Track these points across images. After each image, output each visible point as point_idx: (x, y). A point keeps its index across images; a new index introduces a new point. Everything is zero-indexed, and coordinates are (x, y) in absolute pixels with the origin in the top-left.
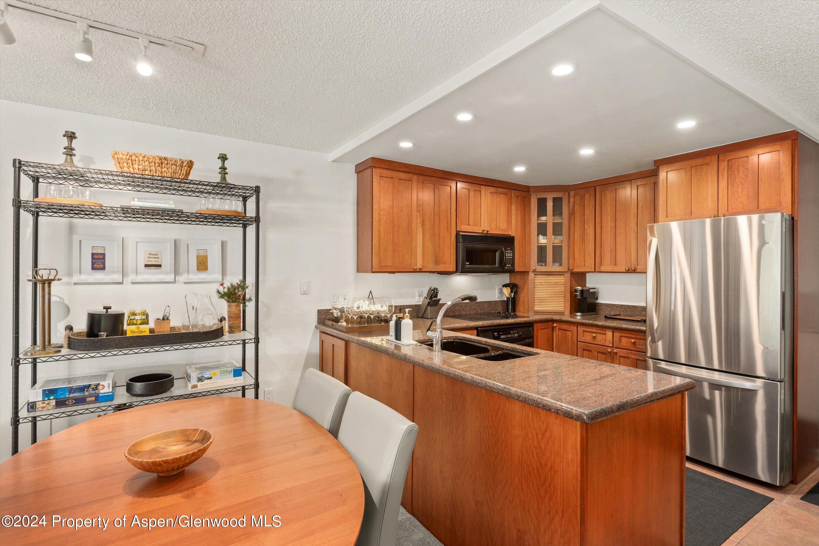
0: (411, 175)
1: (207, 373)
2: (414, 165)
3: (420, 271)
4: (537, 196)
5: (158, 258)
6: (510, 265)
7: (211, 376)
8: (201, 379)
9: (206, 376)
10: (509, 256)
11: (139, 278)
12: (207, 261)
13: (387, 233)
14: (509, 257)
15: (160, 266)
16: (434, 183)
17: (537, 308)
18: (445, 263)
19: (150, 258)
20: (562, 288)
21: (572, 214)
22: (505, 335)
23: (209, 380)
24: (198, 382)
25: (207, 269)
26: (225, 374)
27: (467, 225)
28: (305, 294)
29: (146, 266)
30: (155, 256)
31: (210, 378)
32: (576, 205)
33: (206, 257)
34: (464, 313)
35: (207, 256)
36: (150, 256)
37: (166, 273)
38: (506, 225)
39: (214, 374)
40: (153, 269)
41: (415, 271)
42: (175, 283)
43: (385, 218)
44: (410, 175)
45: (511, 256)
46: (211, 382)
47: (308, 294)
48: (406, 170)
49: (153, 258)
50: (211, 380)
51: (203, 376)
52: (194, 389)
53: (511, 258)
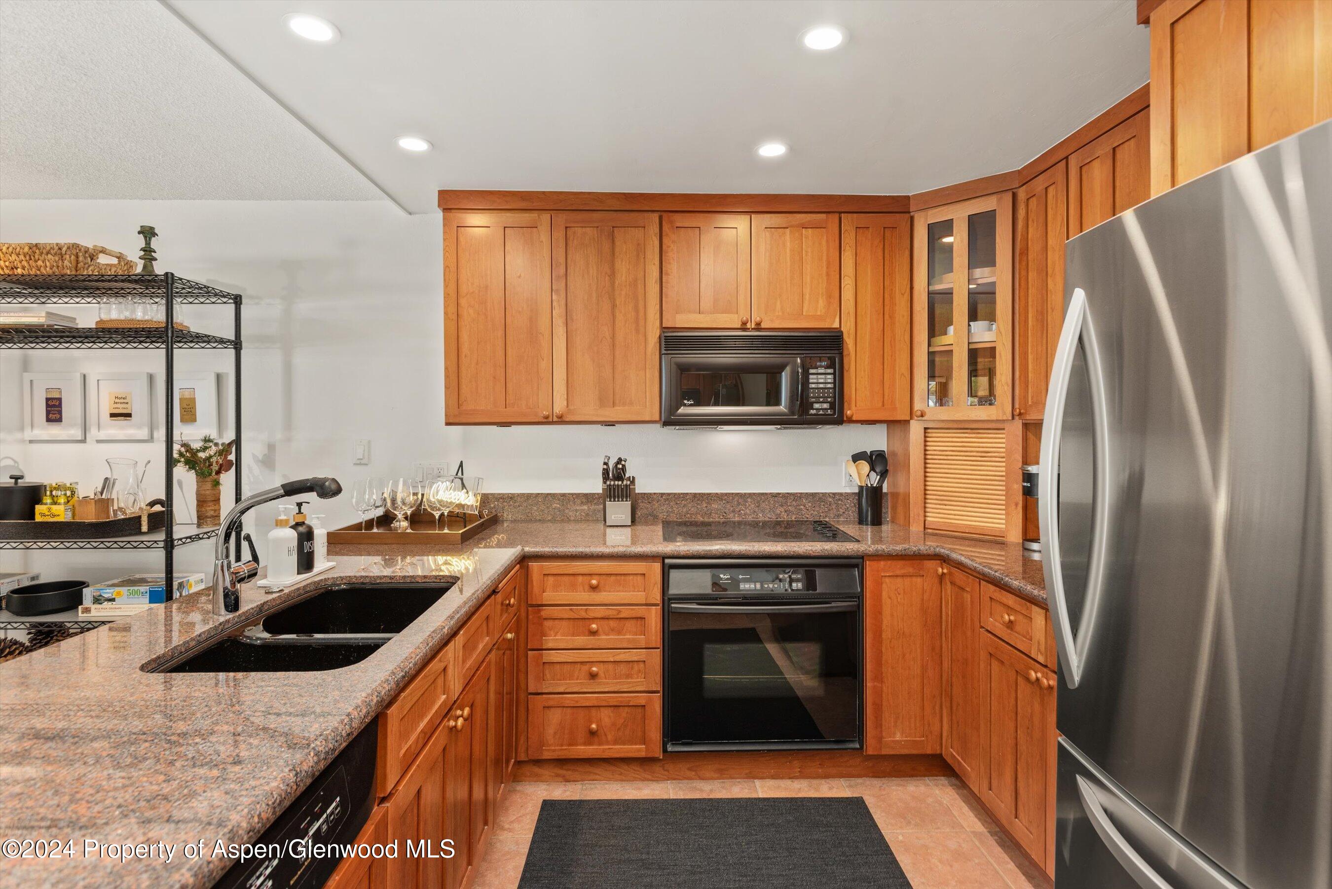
0: (534, 215)
1: (108, 591)
2: (544, 193)
3: (561, 420)
4: (926, 219)
5: (127, 403)
6: (826, 406)
7: (114, 597)
8: (98, 600)
9: (106, 596)
10: (822, 381)
11: (102, 435)
12: (194, 407)
13: (478, 343)
14: (821, 386)
15: (129, 415)
16: (596, 225)
17: (933, 518)
18: (631, 403)
19: (116, 403)
20: (1001, 468)
21: (1019, 255)
22: (755, 582)
23: (110, 603)
24: (94, 603)
25: (195, 420)
26: (136, 596)
27: (694, 312)
28: (360, 464)
29: (113, 415)
30: (122, 401)
31: (113, 600)
32: (1030, 226)
33: (193, 400)
34: (737, 519)
35: (195, 398)
36: (117, 400)
37: (139, 427)
38: (821, 303)
39: (118, 593)
40: (121, 422)
41: (547, 421)
42: (153, 442)
43: (471, 311)
44: (532, 215)
45: (829, 381)
46: (113, 606)
47: (366, 464)
48: (523, 205)
49: (121, 403)
50: (114, 603)
51: (101, 596)
52: (85, 615)
53: (829, 386)
